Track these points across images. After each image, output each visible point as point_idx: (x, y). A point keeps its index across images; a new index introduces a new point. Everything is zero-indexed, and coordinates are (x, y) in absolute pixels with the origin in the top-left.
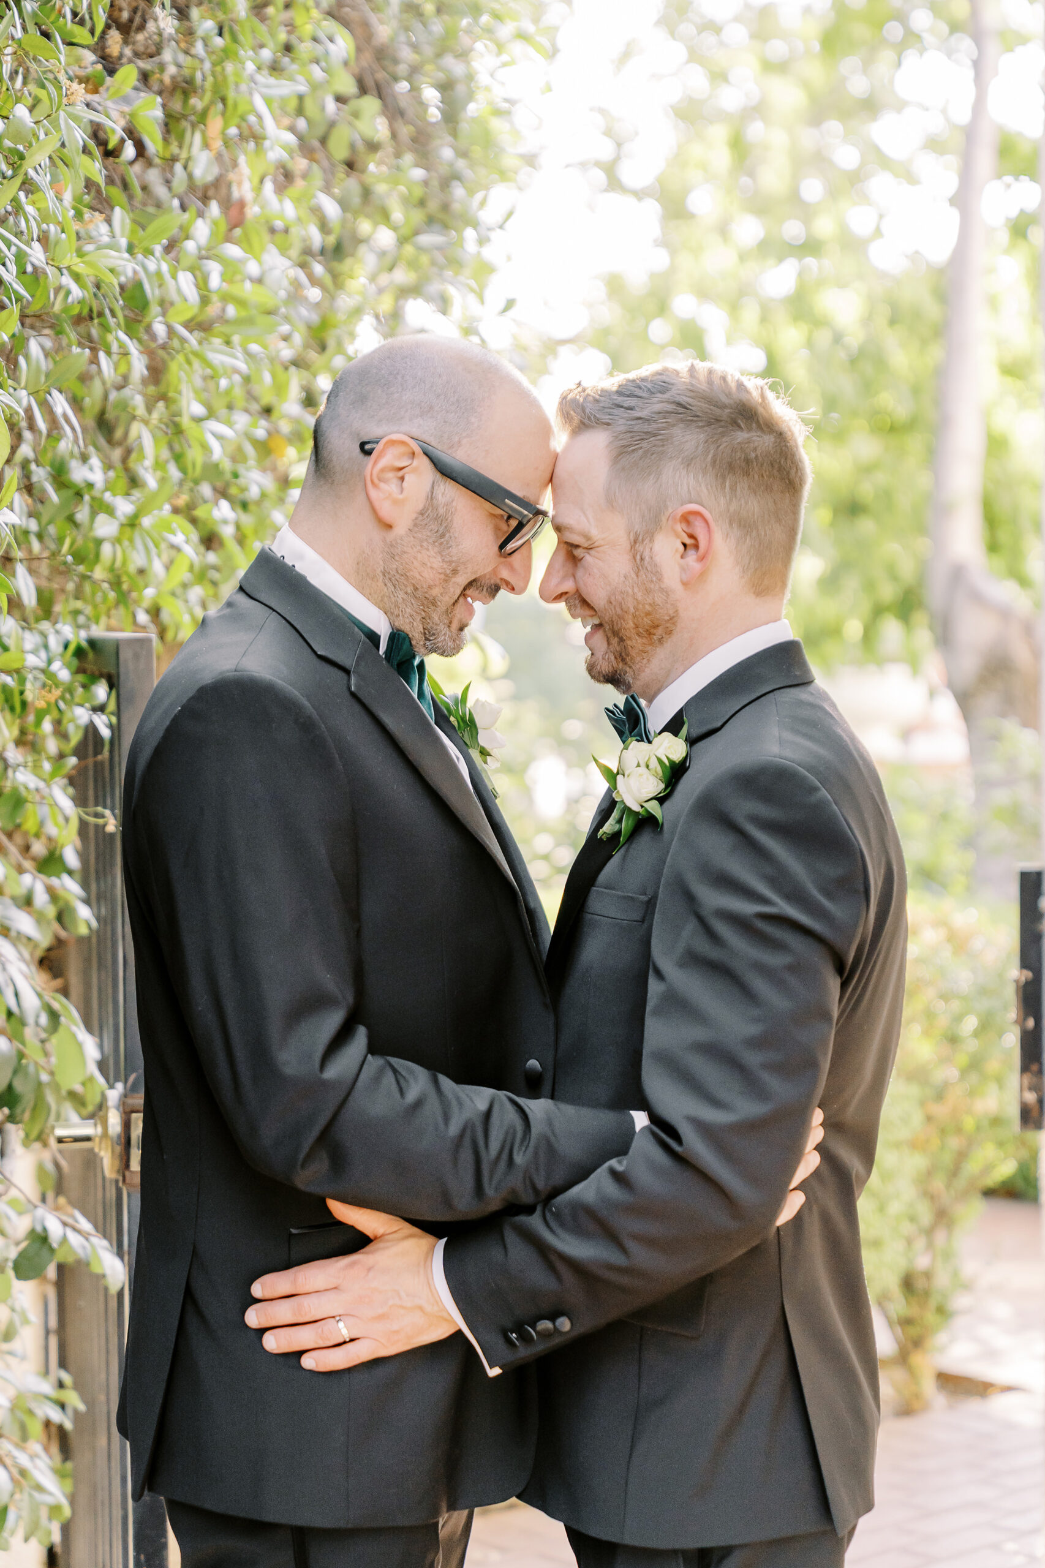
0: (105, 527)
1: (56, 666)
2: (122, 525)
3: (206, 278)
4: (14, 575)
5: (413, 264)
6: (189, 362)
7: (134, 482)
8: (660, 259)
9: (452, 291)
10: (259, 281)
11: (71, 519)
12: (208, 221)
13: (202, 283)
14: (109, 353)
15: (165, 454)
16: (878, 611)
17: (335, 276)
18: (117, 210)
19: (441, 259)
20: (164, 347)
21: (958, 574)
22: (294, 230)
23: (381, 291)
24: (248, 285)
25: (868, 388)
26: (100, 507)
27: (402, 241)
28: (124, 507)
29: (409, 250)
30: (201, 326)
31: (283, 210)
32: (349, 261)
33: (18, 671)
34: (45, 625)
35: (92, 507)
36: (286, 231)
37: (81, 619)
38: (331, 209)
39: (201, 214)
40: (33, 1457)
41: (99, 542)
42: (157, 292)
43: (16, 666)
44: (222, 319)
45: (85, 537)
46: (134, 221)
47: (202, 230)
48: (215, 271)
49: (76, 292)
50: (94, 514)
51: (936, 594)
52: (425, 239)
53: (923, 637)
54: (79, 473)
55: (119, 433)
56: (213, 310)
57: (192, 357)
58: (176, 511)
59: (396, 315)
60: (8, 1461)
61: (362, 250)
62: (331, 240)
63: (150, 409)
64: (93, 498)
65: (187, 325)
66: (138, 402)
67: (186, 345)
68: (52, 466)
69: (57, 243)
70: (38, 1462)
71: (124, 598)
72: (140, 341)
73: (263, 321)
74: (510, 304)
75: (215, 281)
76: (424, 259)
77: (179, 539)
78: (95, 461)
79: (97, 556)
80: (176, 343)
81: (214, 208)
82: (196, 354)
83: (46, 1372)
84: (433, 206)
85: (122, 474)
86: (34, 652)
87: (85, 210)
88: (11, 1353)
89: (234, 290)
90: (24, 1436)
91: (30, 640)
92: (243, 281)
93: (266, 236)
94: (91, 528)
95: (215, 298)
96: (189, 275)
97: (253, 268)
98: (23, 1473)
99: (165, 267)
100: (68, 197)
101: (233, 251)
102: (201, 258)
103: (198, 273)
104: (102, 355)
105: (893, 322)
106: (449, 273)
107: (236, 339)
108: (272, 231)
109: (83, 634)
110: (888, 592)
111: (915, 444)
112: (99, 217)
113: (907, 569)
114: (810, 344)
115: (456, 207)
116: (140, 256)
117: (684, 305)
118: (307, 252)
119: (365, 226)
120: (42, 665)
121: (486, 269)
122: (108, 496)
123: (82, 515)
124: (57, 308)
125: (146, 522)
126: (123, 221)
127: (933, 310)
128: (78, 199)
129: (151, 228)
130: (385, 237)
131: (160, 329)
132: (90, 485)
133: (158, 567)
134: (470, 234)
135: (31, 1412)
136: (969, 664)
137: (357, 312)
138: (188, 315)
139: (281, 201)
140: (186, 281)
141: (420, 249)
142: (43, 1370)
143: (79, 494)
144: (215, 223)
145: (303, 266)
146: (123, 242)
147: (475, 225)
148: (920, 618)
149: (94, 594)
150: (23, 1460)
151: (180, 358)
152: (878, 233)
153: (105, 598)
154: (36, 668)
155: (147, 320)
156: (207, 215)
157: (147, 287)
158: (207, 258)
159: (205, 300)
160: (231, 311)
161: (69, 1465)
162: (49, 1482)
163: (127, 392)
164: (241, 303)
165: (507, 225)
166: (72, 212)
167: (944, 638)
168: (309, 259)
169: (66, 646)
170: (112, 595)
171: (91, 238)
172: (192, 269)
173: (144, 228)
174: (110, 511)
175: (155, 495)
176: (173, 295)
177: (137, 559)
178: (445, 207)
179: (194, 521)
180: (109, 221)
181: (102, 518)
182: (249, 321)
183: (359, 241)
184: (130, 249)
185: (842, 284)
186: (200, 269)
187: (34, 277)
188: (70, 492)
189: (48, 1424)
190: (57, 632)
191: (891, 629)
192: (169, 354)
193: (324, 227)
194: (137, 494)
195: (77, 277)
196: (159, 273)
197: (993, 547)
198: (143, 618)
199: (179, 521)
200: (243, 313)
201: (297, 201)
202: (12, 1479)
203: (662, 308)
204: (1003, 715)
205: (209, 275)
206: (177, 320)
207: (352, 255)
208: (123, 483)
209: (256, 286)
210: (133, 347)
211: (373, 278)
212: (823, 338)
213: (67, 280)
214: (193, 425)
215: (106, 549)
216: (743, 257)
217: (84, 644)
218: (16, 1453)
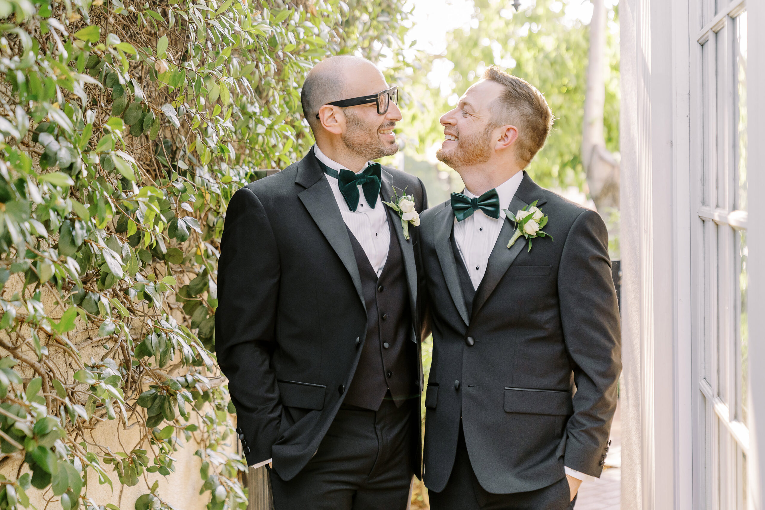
0: (261, 129)
1: (243, 181)
2: (267, 129)
3: (298, 35)
4: (227, 146)
5: (376, 28)
6: (292, 67)
7: (270, 113)
8: (475, 24)
9: (391, 39)
10: (318, 35)
11: (247, 127)
12: (299, 13)
13: (297, 36)
14: (262, 63)
15: (283, 102)
16: (564, 166)
17: (347, 33)
18: (265, 9)
19: (387, 27)
20: (283, 61)
21: (594, 149)
22: (331, 16)
23: (364, 39)
24: (314, 37)
25: (559, 75)
26: (259, 122)
27: (372, 19)
28: (268, 122)
29: (375, 23)
30: (296, 53)
31: (327, 8)
32: (352, 28)
33: (229, 183)
34: (238, 167)
35: (255, 122)
36: (328, 16)
37: (251, 165)
38: (346, 8)
39: (296, 10)
40: (234, 483)
41: (258, 135)
42: (281, 40)
43: (229, 181)
44: (305, 50)
45: (253, 133)
46: (271, 14)
47: (297, 17)
48: (301, 31)
49: (251, 40)
50: (256, 124)
51: (585, 158)
52: (381, 19)
53: (583, 176)
54: (250, 109)
55: (265, 94)
56: (301, 47)
57: (293, 65)
58: (286, 123)
59: (370, 47)
60: (225, 484)
61: (357, 23)
62: (345, 19)
63: (277, 84)
64: (256, 119)
65: (291, 53)
66: (273, 82)
67: (291, 60)
68: (240, 107)
69: (244, 22)
70: (236, 485)
71: (267, 156)
72: (273, 58)
73: (320, 50)
74: (414, 43)
75: (302, 36)
76: (381, 27)
77: (288, 134)
78: (256, 104)
79: (257, 141)
80: (287, 59)
81: (301, 8)
82: (295, 63)
83: (238, 452)
84: (384, 6)
85: (267, 109)
86: (235, 176)
87: (254, 10)
88: (224, 444)
89: (309, 39)
90: (230, 476)
91: (232, 173)
92: (312, 35)
93: (321, 18)
94: (256, 130)
95: (302, 42)
96: (292, 33)
97: (316, 31)
98: (231, 488)
99: (284, 31)
100: (247, 5)
101: (309, 24)
102: (296, 27)
103: (295, 33)
104: (260, 64)
105: (568, 49)
106: (390, 32)
107: (310, 57)
108: (323, 16)
109: (252, 170)
110: (568, 158)
111: (578, 97)
112: (259, 12)
113: (574, 148)
114: (535, 59)
115: (393, 6)
116: (274, 27)
117: (485, 42)
118: (336, 24)
119: (357, 13)
120: (238, 181)
121: (405, 30)
122: (261, 117)
123: (252, 125)
124: (244, 46)
125: (276, 127)
126: (267, 13)
127: (584, 44)
128: (250, 5)
129: (278, 16)
130: (365, 17)
131: (280, 54)
132: (255, 113)
133: (280, 145)
134: (398, 17)
135: (232, 467)
136: (598, 186)
137: (355, 46)
138: (292, 49)
139: (326, 6)
140: (291, 35)
141: (379, 22)
142: (236, 451)
143: (251, 117)
144: (301, 13)
145: (335, 29)
146: (268, 21)
147: (401, 13)
148: (579, 168)
149: (256, 155)
150: (230, 484)
151: (289, 65)
152: (563, 12)
153: (260, 156)
154: (236, 182)
155: (276, 51)
156: (299, 11)
157: (277, 38)
158: (299, 27)
159: (298, 43)
160: (308, 47)
161: (247, 489)
162: (240, 493)
163: (269, 78)
164: (311, 43)
165: (413, 12)
166: (249, 11)
167: (589, 176)
168: (337, 27)
169: (246, 174)
170: (263, 155)
171: (255, 20)
172: (293, 31)
173: (275, 16)
174: (263, 123)
175: (279, 117)
176: (286, 41)
177: (273, 141)
178: (389, 6)
179: (294, 127)
180: (262, 14)
181: (259, 126)
182: (315, 51)
183: (355, 19)
184: (270, 24)
185: (548, 34)
186: (296, 31)
187: (236, 34)
188: (248, 116)
189: (239, 472)
190: (243, 169)
191: (569, 172)
192: (285, 64)
193: (342, 13)
194: (272, 117)
195: (250, 34)
196: (281, 33)
197: (609, 139)
198: (274, 165)
199: (288, 127)
200: (313, 48)
201: (332, 5)
202: (226, 490)
203: (476, 44)
204: (611, 206)
205: (299, 33)
206: (288, 50)
207: (353, 25)
208: (267, 113)
209: (317, 38)
210: (272, 61)
211: (361, 34)
212: (541, 56)
213: (247, 36)
214: (294, 90)
215: (260, 138)
216: (507, 24)
217: (253, 174)
218: (228, 481)
